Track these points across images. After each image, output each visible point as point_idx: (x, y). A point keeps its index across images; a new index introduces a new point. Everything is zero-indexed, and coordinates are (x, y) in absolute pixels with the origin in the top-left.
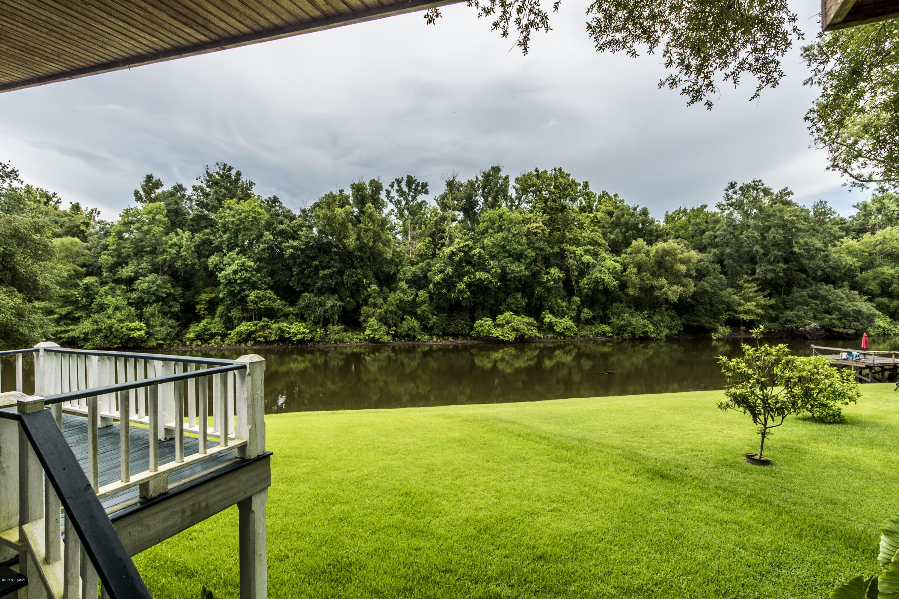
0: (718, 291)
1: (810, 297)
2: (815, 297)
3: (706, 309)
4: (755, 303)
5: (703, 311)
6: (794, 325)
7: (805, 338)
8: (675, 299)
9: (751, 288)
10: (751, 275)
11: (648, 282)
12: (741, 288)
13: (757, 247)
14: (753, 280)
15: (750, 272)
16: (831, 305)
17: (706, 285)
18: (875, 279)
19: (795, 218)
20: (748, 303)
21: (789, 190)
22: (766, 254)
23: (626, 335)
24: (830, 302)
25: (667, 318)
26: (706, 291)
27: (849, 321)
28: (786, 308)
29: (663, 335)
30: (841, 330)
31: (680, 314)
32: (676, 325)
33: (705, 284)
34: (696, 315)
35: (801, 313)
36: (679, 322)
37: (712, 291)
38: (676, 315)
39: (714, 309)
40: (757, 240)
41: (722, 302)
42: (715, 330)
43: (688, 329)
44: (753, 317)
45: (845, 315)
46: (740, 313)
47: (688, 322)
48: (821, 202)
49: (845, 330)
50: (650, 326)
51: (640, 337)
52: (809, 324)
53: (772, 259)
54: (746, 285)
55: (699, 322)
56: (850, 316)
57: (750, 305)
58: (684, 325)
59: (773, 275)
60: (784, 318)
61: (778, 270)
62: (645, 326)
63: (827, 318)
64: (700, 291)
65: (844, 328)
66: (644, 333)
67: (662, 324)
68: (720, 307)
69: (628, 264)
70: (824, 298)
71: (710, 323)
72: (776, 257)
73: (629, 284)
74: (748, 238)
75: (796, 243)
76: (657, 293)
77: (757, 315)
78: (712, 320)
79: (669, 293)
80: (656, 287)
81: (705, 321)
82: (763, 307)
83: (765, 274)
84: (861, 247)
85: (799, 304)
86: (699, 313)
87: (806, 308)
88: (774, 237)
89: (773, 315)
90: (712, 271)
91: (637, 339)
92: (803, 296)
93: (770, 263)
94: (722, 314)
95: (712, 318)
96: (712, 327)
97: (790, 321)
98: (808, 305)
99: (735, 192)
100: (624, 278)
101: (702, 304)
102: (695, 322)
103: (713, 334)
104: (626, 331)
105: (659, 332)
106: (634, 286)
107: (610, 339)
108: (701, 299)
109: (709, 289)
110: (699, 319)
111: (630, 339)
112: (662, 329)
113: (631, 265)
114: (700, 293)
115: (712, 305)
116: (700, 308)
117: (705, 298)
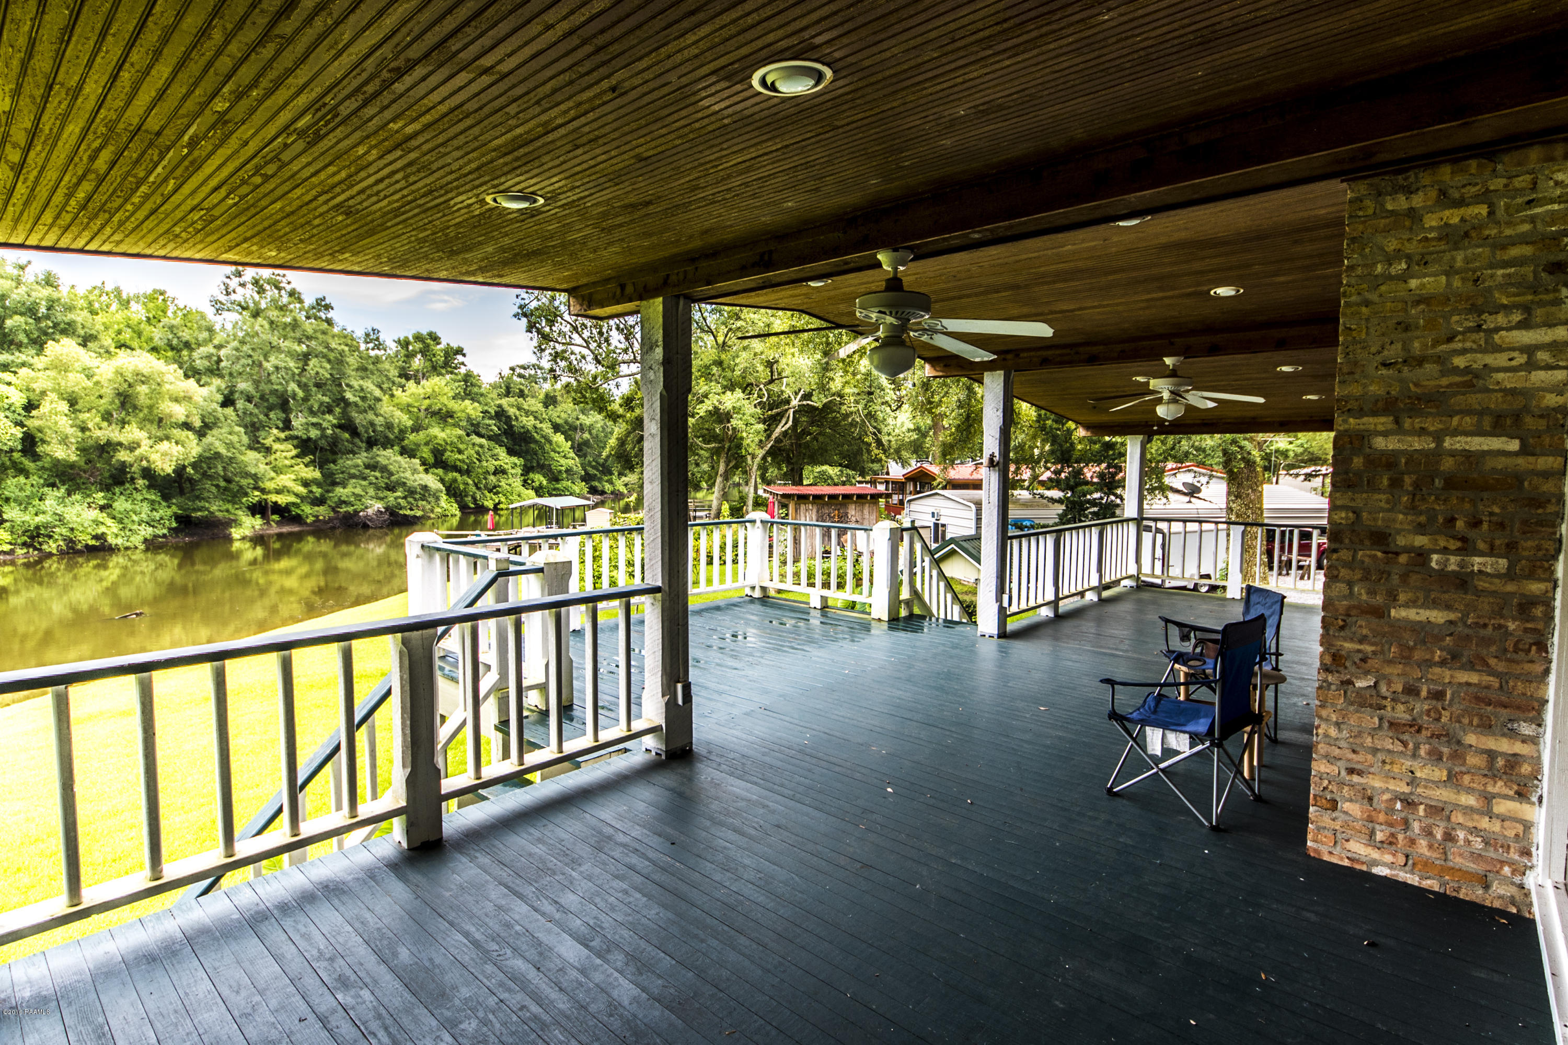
0: (237, 455)
1: (367, 466)
2: (373, 467)
3: (217, 486)
4: (293, 477)
5: (214, 489)
6: (351, 509)
7: (366, 527)
8: (169, 468)
9: (285, 452)
10: (283, 430)
11: (98, 433)
12: (268, 450)
13: (293, 386)
14: (287, 439)
15: (281, 425)
16: (393, 478)
17: (217, 443)
18: (427, 444)
19: (346, 349)
20: (282, 476)
21: (327, 301)
22: (305, 399)
23: (51, 546)
24: (392, 474)
25: (146, 507)
26: (218, 455)
27: (415, 500)
28: (334, 484)
29: (137, 540)
30: (408, 512)
31: (166, 497)
32: (161, 518)
33: (216, 441)
34: (199, 498)
35: (358, 491)
36: (165, 512)
37: (230, 454)
38: (158, 499)
39: (233, 486)
40: (294, 374)
41: (247, 475)
42: (235, 522)
43: (185, 523)
44: (292, 499)
45: (411, 492)
46: (269, 492)
47: (184, 510)
48: (373, 330)
49: (412, 513)
50: (109, 522)
51: (87, 546)
52: (371, 506)
53: (316, 407)
54: (276, 446)
55: (207, 509)
56: (416, 492)
57: (286, 480)
58: (178, 518)
59: (318, 432)
60: (336, 499)
61: (325, 425)
62: (97, 523)
63: (391, 497)
64: (207, 454)
65: (411, 509)
66: (96, 537)
67: (135, 518)
68: (244, 482)
69: (43, 393)
70: (384, 469)
71: (227, 511)
72: (322, 404)
73: (49, 435)
74: (277, 368)
75: (348, 385)
76: (123, 456)
77: (297, 495)
78: (229, 506)
79: (154, 457)
80: (120, 444)
81: (216, 508)
82: (306, 483)
83: (307, 429)
84: (410, 400)
85: (353, 476)
86: (206, 494)
87: (364, 483)
88: (317, 373)
89: (318, 495)
90: (222, 419)
91: (79, 553)
92: (358, 466)
93: (312, 412)
94: (246, 494)
95: (229, 501)
96: (232, 517)
97: (344, 502)
98: (365, 479)
99: (243, 285)
100: (32, 423)
101: (210, 477)
102: (200, 510)
103: (233, 530)
104: (50, 537)
105: (128, 533)
106: (64, 441)
107: (8, 557)
108: (210, 468)
109: (223, 451)
110: (207, 505)
111: (62, 553)
112: (135, 527)
113: (53, 396)
114: (208, 458)
115: (228, 481)
116: (208, 485)
117: (216, 467)
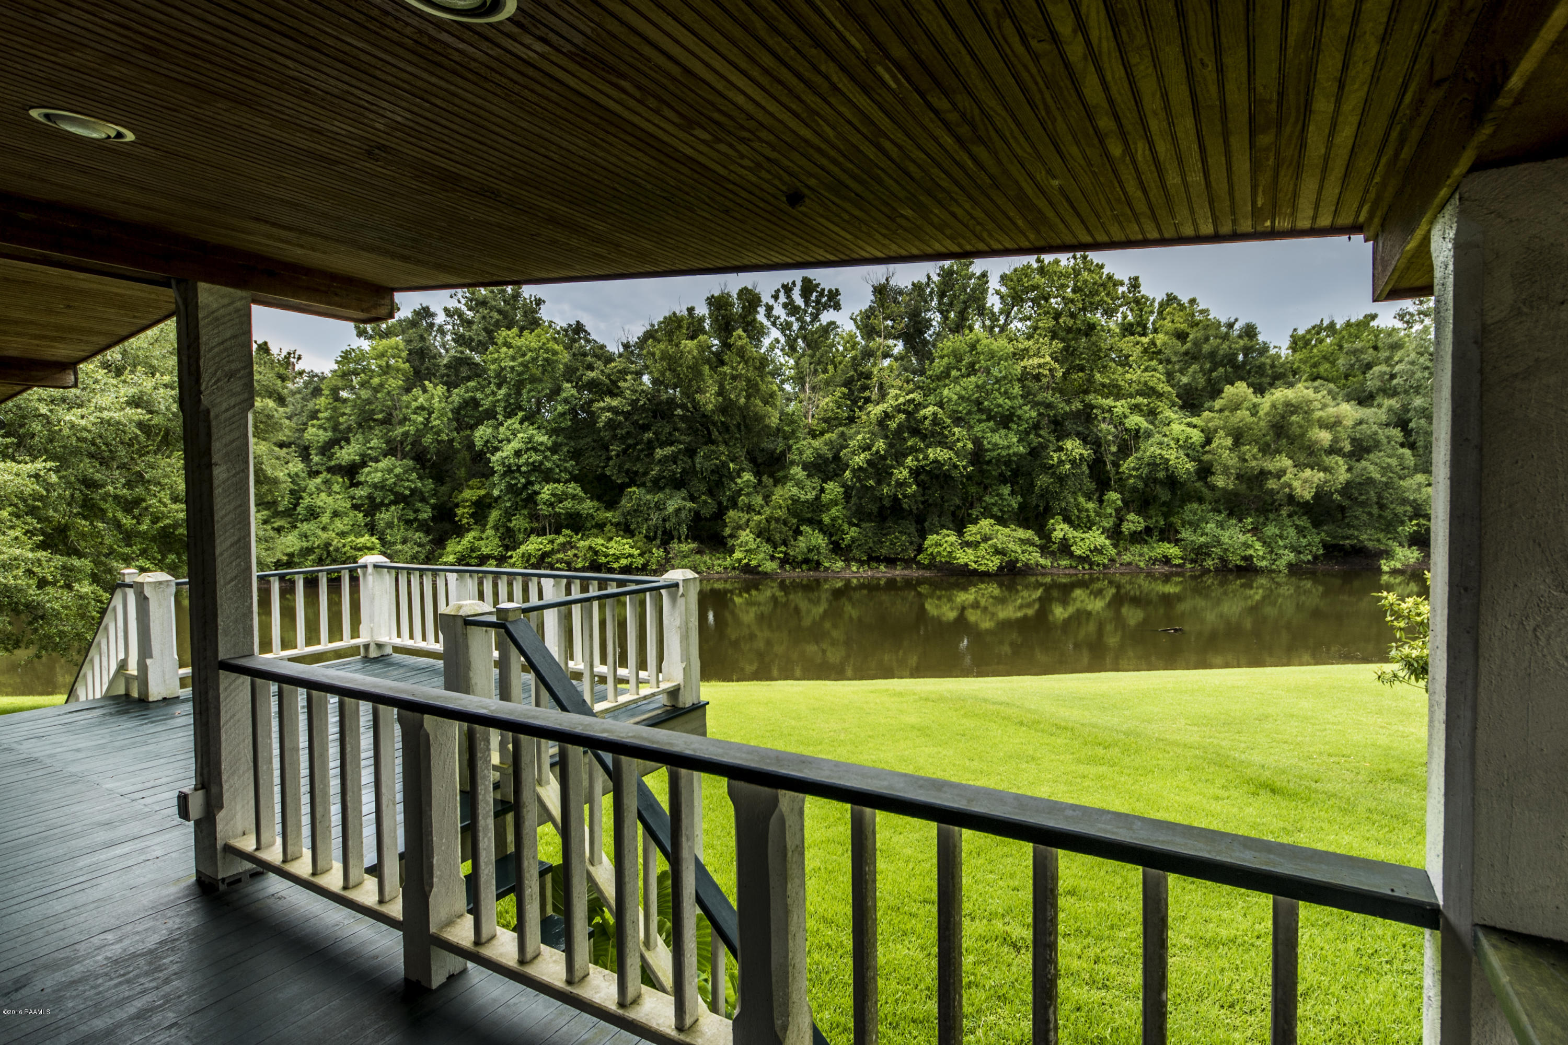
0: (1396, 480)
3: (1370, 514)
5: (1365, 517)
8: (1307, 495)
11: (1254, 463)
17: (1372, 468)
23: (1209, 563)
25: (1292, 532)
26: (1370, 481)
29: (1282, 563)
31: (1317, 524)
32: (1309, 544)
33: (1370, 467)
34: (1349, 526)
36: (1314, 539)
37: (1384, 479)
38: (1308, 525)
39: (1388, 514)
41: (1404, 501)
42: (1388, 554)
43: (1332, 551)
47: (1334, 538)
50: (1258, 545)
51: (1237, 566)
55: (1357, 538)
58: (1325, 546)
62: (1247, 546)
64: (1358, 480)
66: (1245, 558)
67: (1281, 543)
68: (1400, 510)
69: (1216, 431)
71: (1378, 540)
73: (1217, 468)
76: (1272, 484)
78: (1381, 536)
79: (1296, 484)
80: (1270, 473)
81: (1367, 537)
86: (1356, 522)
90: (1385, 441)
91: (1231, 570)
94: (1402, 523)
95: (1382, 530)
96: (1382, 547)
100: (1207, 457)
101: (1363, 504)
102: (1348, 538)
103: (1383, 562)
104: (1210, 555)
105: (1274, 557)
106: (1226, 470)
107: (1179, 570)
108: (1361, 494)
109: (1377, 476)
110: (1356, 533)
111: (1217, 570)
112: (1281, 552)
113: (1221, 433)
114: (1360, 484)
115: (1382, 507)
116: (1359, 512)
117: (1368, 493)
